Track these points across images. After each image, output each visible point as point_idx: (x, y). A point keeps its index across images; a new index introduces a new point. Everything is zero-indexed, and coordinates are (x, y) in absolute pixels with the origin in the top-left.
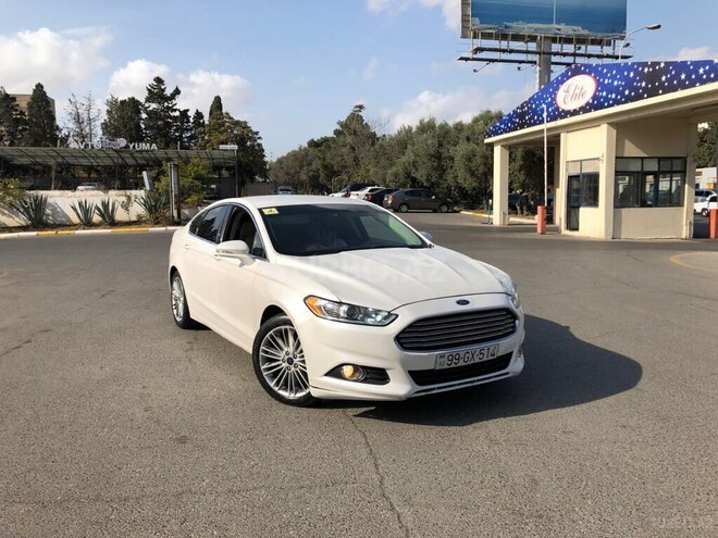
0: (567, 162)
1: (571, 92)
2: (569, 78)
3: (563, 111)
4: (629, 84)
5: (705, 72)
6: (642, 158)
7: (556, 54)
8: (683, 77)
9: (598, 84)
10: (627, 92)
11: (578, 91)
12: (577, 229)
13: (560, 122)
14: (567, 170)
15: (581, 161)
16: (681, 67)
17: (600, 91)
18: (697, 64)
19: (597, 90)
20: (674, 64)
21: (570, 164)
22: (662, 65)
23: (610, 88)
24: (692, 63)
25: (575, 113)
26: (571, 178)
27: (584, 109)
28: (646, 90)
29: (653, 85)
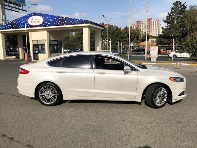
0: (32, 40)
1: (34, 20)
2: (32, 16)
3: (31, 25)
4: (55, 21)
5: (77, 22)
6: (54, 41)
7: (7, 6)
8: (71, 22)
9: (44, 19)
10: (54, 23)
11: (37, 20)
12: (38, 60)
13: (30, 29)
14: (32, 43)
15: (38, 40)
16: (70, 19)
17: (45, 22)
18: (75, 19)
19: (44, 21)
20: (68, 18)
21: (33, 41)
22: (65, 18)
23: (48, 21)
24: (73, 19)
25: (36, 26)
26: (34, 45)
27: (39, 26)
28: (60, 23)
29: (62, 22)
